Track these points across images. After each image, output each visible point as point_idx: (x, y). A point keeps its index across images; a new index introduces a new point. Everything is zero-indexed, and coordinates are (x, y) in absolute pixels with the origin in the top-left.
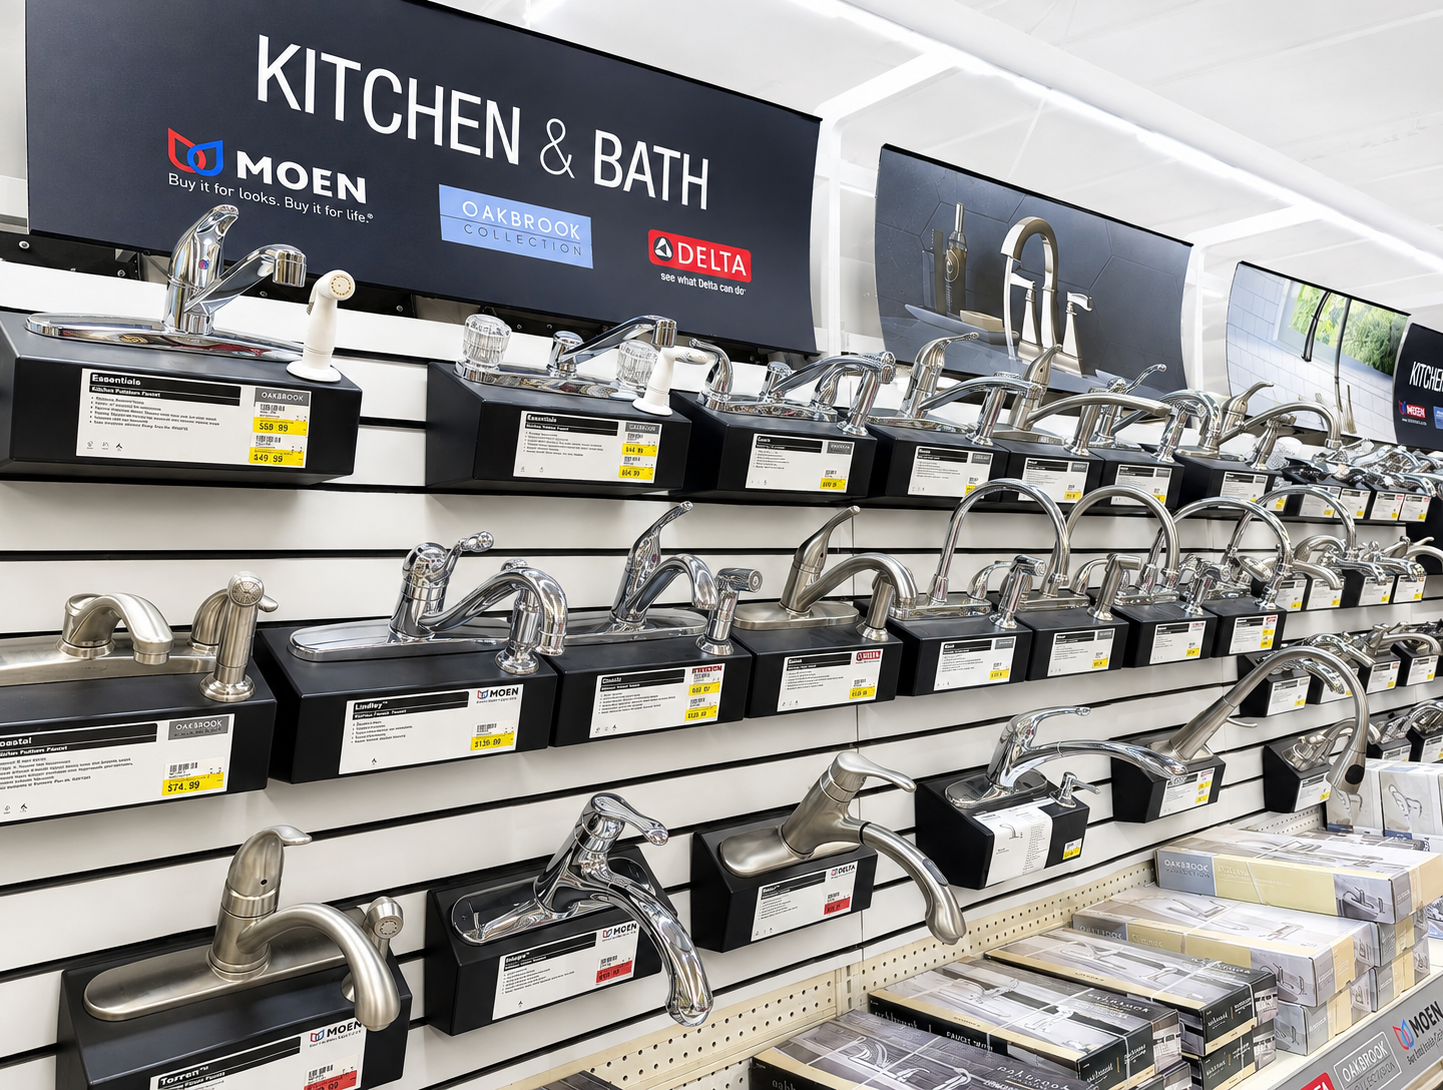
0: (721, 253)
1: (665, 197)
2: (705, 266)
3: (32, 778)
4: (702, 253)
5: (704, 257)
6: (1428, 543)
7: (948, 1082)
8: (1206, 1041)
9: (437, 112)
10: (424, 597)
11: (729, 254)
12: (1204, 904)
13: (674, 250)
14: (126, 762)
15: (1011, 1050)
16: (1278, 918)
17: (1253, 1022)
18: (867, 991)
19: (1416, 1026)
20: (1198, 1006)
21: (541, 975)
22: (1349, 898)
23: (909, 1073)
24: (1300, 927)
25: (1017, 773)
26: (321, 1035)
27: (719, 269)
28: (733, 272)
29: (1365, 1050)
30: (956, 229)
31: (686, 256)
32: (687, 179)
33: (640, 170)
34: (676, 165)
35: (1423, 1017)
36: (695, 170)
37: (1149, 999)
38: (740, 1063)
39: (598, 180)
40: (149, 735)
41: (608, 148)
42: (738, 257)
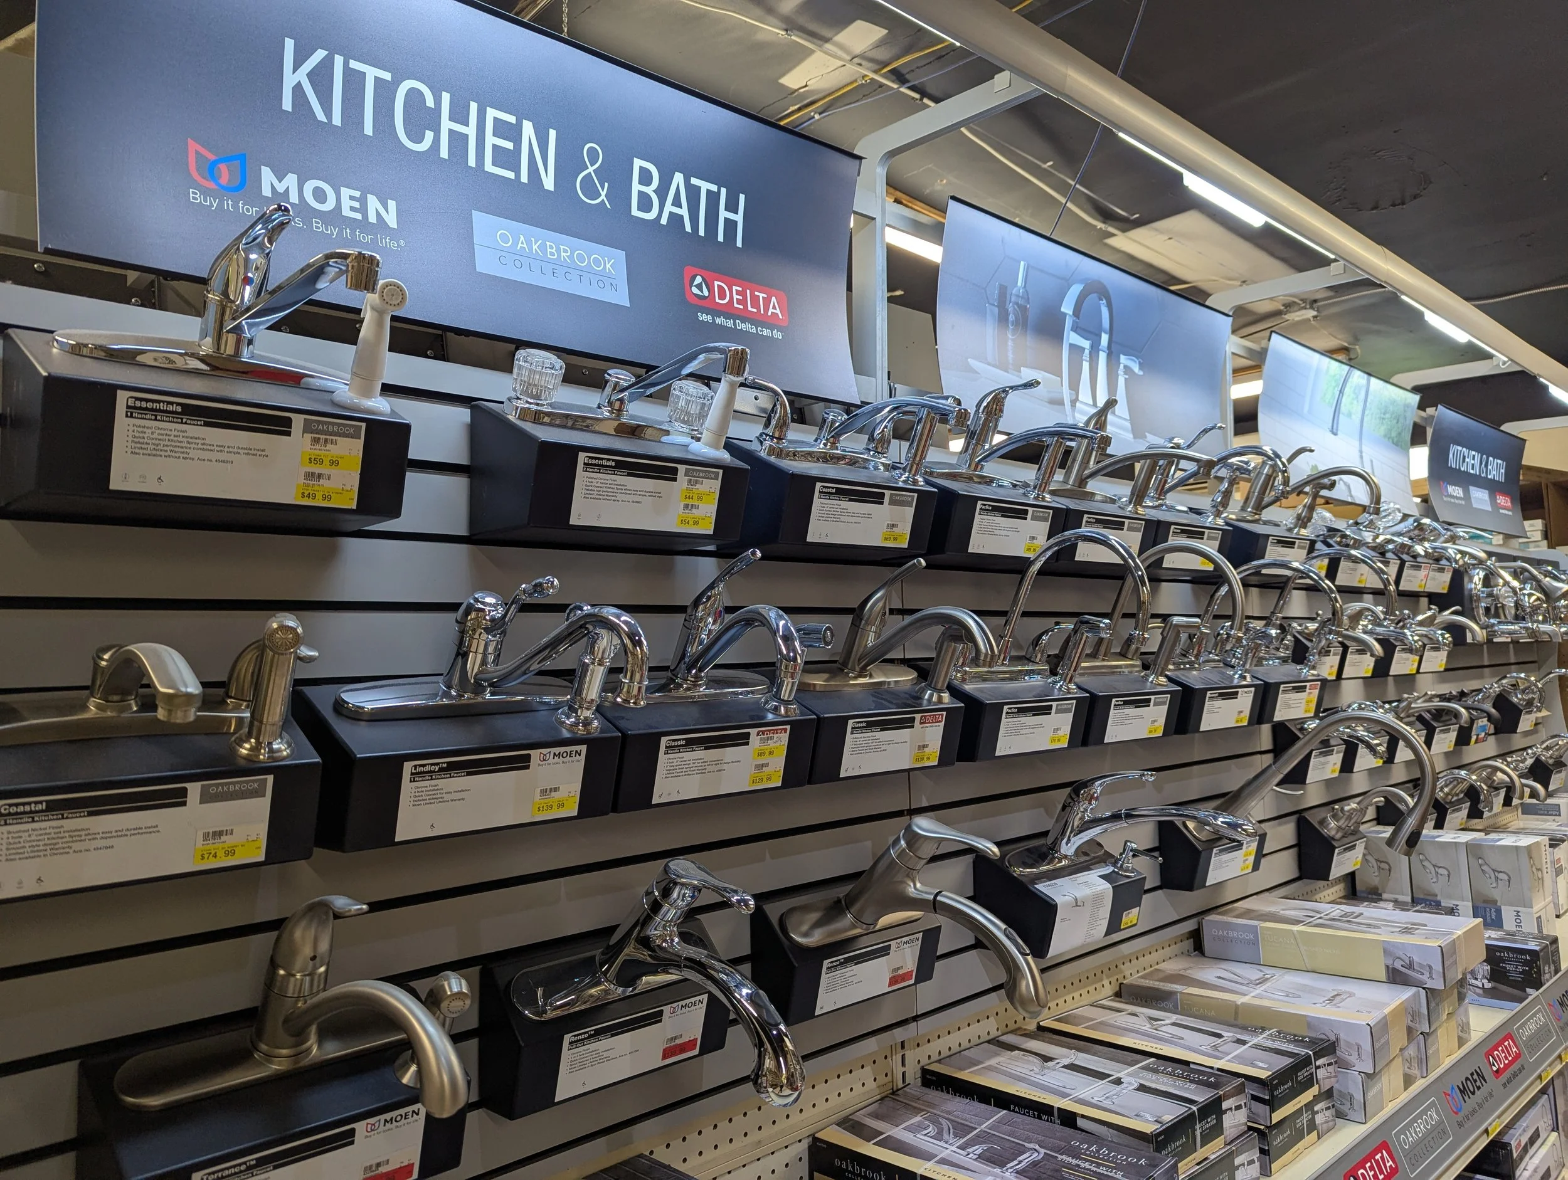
0: (756, 293)
1: (702, 233)
2: (741, 307)
3: (48, 848)
4: (738, 293)
5: (740, 298)
6: (1455, 613)
7: (1020, 1158)
8: (1273, 1110)
9: (471, 131)
10: (481, 650)
11: (765, 296)
12: (1252, 973)
13: (710, 289)
14: (153, 829)
15: (1080, 1122)
16: (1330, 986)
17: (1314, 1090)
18: (922, 1064)
19: (1463, 1091)
20: (1263, 1074)
21: (605, 1054)
22: (1398, 965)
23: (979, 1149)
24: (1351, 995)
25: (1079, 840)
26: (377, 1125)
27: (755, 310)
28: (769, 314)
29: (1420, 1116)
30: (1019, 284)
31: (722, 296)
32: (723, 214)
33: (677, 202)
34: (713, 197)
35: (1468, 1082)
36: (732, 207)
37: (1212, 1068)
38: (800, 1141)
39: (635, 212)
40: (178, 798)
41: (646, 178)
42: (774, 299)
